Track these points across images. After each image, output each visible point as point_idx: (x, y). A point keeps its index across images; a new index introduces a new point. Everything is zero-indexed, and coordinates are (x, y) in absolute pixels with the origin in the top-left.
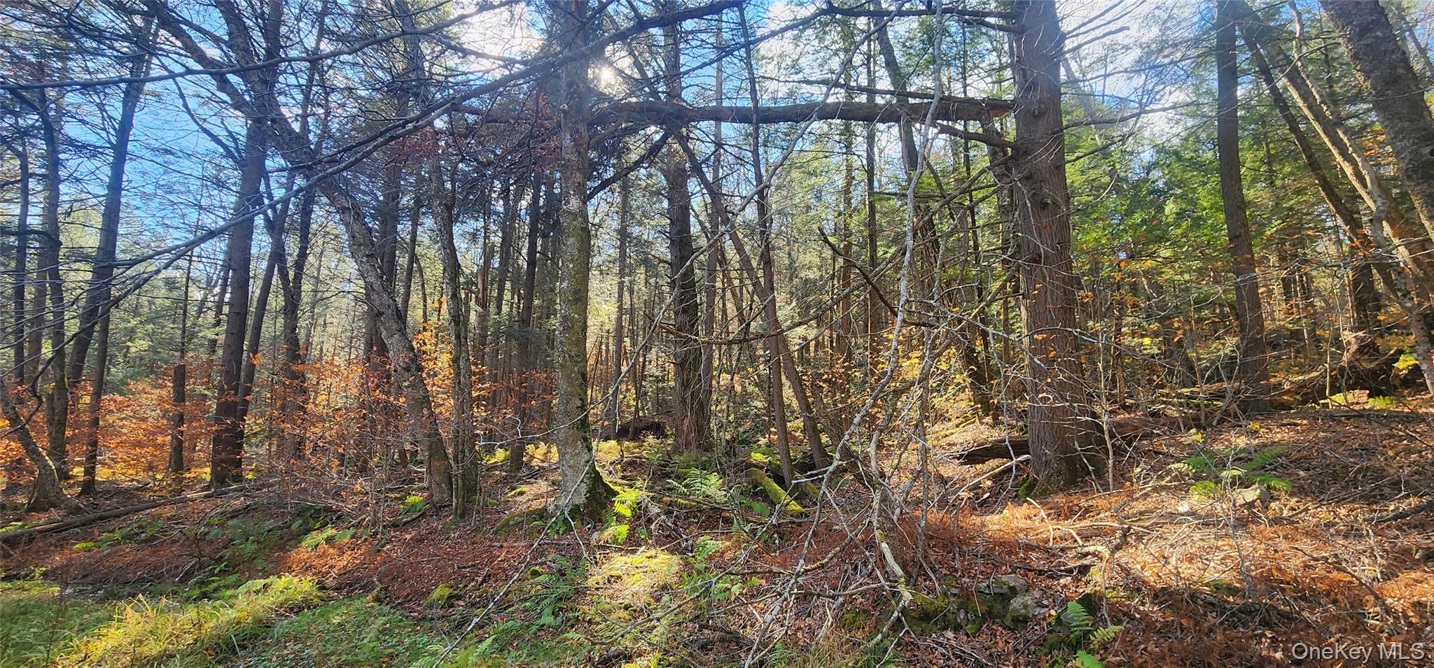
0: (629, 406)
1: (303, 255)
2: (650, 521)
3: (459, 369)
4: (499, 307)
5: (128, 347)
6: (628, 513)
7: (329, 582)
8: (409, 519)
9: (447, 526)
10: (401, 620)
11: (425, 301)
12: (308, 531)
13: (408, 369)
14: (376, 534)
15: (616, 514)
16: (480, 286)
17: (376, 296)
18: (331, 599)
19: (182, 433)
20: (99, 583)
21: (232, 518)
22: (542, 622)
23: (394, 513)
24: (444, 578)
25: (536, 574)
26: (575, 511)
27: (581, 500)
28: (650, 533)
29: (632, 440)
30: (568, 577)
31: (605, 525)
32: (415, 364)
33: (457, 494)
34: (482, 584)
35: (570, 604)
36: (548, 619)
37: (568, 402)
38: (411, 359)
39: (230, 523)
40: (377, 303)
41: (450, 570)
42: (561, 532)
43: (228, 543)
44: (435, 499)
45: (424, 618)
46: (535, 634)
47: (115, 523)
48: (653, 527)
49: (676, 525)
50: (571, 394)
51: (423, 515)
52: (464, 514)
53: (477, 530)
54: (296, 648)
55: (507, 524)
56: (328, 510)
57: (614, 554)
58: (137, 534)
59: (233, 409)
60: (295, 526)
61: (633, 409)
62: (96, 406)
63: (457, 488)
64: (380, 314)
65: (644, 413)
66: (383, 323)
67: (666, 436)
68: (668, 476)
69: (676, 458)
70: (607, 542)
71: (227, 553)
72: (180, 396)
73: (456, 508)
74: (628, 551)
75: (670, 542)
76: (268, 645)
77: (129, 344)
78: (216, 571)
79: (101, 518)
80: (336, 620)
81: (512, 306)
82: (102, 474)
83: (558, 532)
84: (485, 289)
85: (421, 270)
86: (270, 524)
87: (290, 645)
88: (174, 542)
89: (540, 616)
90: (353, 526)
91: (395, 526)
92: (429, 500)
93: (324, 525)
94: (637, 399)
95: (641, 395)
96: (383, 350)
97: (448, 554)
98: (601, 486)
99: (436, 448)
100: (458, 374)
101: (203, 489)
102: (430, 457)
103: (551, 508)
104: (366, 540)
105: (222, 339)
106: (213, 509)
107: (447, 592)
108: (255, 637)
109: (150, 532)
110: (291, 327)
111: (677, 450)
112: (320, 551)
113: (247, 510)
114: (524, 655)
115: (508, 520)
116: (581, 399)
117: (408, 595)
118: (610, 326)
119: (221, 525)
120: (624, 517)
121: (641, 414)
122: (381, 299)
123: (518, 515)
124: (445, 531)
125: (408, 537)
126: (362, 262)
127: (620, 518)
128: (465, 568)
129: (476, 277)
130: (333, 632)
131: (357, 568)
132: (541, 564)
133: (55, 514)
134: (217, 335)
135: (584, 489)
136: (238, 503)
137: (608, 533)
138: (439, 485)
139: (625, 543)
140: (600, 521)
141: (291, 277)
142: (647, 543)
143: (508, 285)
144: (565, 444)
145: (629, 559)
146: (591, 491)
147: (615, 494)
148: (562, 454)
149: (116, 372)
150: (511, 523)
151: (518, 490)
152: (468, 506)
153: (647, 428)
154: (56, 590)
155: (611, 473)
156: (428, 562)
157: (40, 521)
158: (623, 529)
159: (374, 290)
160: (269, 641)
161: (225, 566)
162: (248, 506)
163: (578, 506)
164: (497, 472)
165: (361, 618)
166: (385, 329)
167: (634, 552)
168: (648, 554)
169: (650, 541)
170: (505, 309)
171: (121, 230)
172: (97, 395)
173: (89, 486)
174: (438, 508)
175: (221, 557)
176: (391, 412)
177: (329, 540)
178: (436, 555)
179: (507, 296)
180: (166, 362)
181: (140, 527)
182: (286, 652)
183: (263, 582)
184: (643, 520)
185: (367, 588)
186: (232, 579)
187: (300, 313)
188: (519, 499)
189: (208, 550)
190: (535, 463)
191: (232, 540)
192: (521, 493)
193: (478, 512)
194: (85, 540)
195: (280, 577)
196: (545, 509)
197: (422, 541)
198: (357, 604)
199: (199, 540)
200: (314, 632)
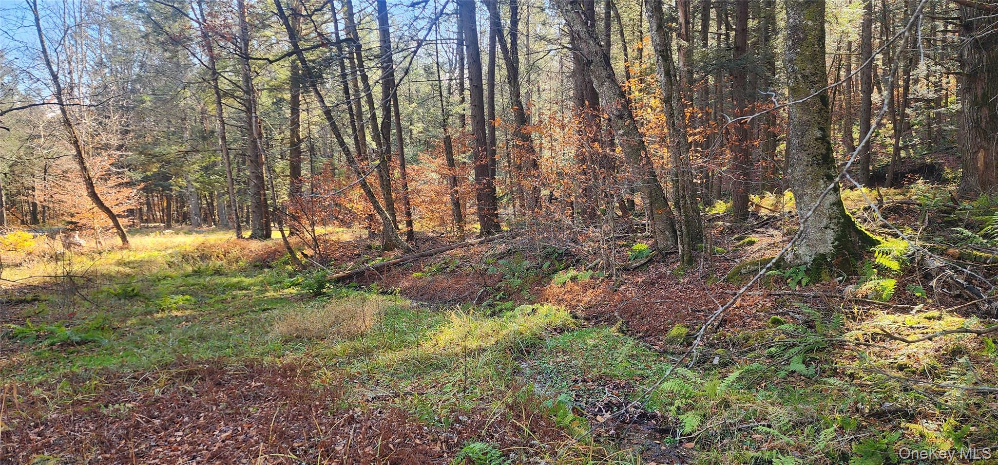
0: (883, 146)
1: (515, 23)
2: (928, 277)
3: (672, 109)
4: (705, 39)
5: (411, 130)
6: (895, 266)
7: (579, 313)
8: (638, 264)
9: (675, 272)
10: (645, 351)
11: (625, 50)
12: (556, 271)
13: (621, 117)
14: (611, 276)
15: (877, 266)
16: (682, 20)
17: (583, 45)
18: (584, 326)
19: (457, 192)
20: (431, 299)
21: (501, 258)
22: (792, 367)
23: (625, 259)
24: (679, 318)
25: (777, 322)
26: (820, 261)
27: (827, 248)
28: (930, 291)
29: (891, 186)
30: (818, 328)
31: (863, 278)
32: (626, 111)
33: (682, 240)
34: (718, 327)
35: (823, 356)
36: (797, 366)
37: (803, 134)
38: (624, 107)
39: (500, 262)
40: (585, 52)
41: (684, 312)
42: (804, 284)
43: (502, 277)
44: (660, 246)
45: (665, 352)
46: (784, 378)
47: (431, 259)
48: (933, 283)
49: (970, 283)
50: (808, 124)
51: (650, 261)
52: (691, 261)
53: (706, 277)
54: (565, 358)
55: (738, 272)
56: (568, 253)
57: (879, 312)
58: (445, 268)
59: (486, 171)
60: (546, 265)
61: (891, 149)
62: (404, 175)
63: (682, 235)
64: (590, 62)
65: (908, 153)
66: (593, 72)
67: (946, 181)
68: (955, 223)
69: (965, 204)
70: (866, 297)
71: (503, 285)
72: (451, 163)
73: (683, 255)
74: (896, 310)
75: (961, 303)
76: (545, 353)
77: (411, 127)
78: (498, 298)
79: (422, 256)
80: (591, 342)
81: (719, 38)
82: (416, 227)
83: (799, 283)
84: (687, 22)
85: (618, 17)
86: (526, 264)
87: (560, 355)
88: (467, 275)
89: (788, 362)
90: (590, 268)
91: (626, 270)
92: (654, 247)
93: (566, 268)
94: (897, 135)
95: (902, 129)
96: (594, 98)
97: (679, 297)
98: (853, 234)
99: (656, 196)
100: (671, 115)
101: (478, 237)
102: (651, 205)
103: (789, 257)
104: (603, 281)
105: (468, 113)
106: (486, 251)
107: (684, 331)
108: (533, 345)
109: (452, 267)
110: (516, 94)
111: (966, 193)
112: (568, 288)
113: (509, 253)
114: (775, 397)
115: (740, 268)
116: (821, 129)
117: (647, 331)
118: (855, 37)
119: (494, 264)
120: (889, 269)
121: (903, 154)
122: (588, 47)
123: (750, 264)
124: (674, 276)
125: (640, 280)
126: (567, 11)
127: (883, 272)
128: (698, 311)
129: (676, 11)
130: (591, 350)
131: (599, 304)
132: (783, 314)
133: (398, 252)
134: (464, 110)
135: (830, 235)
136: (502, 248)
137: (867, 287)
138: (662, 232)
139: (891, 300)
140: (856, 274)
141: (509, 46)
142: (924, 301)
143: (713, 14)
144: (803, 184)
145: (900, 318)
146: (841, 238)
147: (876, 243)
148: (799, 197)
149: (408, 151)
150: (743, 271)
151: (747, 240)
152: (695, 253)
153: (914, 172)
154: (408, 302)
155: (865, 220)
156: (662, 303)
157: (392, 256)
158: (889, 285)
159: (580, 38)
160: (545, 350)
161: (503, 294)
162: (509, 250)
163: (823, 257)
164: (720, 223)
165: (611, 343)
166: (596, 77)
167: (905, 311)
168: (930, 314)
169: (930, 301)
170: (712, 42)
171: (391, 30)
172: (403, 166)
173: (411, 235)
174: (662, 255)
175: (500, 288)
176: (609, 164)
177: (574, 279)
178: (668, 298)
179: (713, 28)
180: (437, 137)
181: (445, 263)
182: (558, 360)
183: (530, 307)
184: (918, 275)
185: (611, 321)
186: (509, 304)
187: (520, 80)
188: (749, 248)
189: (489, 282)
190: (763, 212)
191: (503, 275)
192: (752, 243)
193: (706, 259)
194: (417, 271)
195: (542, 305)
196: (782, 258)
197: (653, 284)
198: (605, 331)
199: (482, 273)
200: (576, 348)
